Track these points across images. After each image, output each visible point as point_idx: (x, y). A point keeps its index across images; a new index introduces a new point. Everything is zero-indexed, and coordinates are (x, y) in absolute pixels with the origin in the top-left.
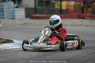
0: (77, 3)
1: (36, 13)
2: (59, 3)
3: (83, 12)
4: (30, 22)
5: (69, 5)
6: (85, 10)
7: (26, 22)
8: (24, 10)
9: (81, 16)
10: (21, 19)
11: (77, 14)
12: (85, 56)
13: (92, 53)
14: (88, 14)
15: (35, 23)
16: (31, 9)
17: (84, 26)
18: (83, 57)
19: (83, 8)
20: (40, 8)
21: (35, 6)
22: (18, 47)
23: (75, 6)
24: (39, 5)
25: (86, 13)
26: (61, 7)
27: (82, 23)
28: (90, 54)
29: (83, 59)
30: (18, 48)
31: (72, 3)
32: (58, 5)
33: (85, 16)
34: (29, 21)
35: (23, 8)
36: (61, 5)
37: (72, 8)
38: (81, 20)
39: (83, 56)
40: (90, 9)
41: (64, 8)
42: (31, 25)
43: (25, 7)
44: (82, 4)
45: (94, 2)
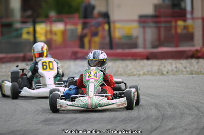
0: (69, 27)
3: (82, 45)
5: (51, 32)
11: (70, 50)
19: (81, 38)
23: (64, 33)
25: (90, 48)
26: (35, 37)
31: (59, 27)
32: (28, 33)
36: (35, 32)
37: (58, 38)
38: (79, 63)
40: (97, 39)
44: (79, 28)
45: (105, 23)
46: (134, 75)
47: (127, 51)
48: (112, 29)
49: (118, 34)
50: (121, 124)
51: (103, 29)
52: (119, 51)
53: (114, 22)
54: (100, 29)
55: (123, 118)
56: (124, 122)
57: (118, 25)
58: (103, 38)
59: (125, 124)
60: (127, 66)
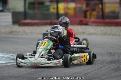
1: (25, 19)
2: (55, 6)
3: (85, 17)
4: (18, 30)
5: (67, 8)
6: (88, 14)
7: (13, 30)
8: (10, 14)
9: (84, 22)
10: (6, 26)
11: (78, 19)
12: (89, 73)
13: (98, 69)
14: (92, 20)
15: (24, 31)
16: (19, 13)
17: (87, 34)
18: (86, 74)
20: (31, 11)
21: (25, 9)
22: (3, 62)
23: (75, 9)
24: (29, 8)
25: (90, 18)
26: (58, 11)
27: (85, 31)
28: (96, 70)
29: (86, 76)
30: (3, 64)
31: (72, 5)
32: (54, 8)
33: (88, 22)
34: (17, 28)
35: (10, 12)
36: (57, 8)
37: (71, 12)
38: (83, 27)
39: (86, 72)
40: (94, 13)
41: (61, 11)
42: (20, 33)
43: (11, 11)
44: (84, 7)
45: (99, 4)
46: (116, 35)
47: (112, 21)
48: (104, 8)
49: (107, 10)
50: (108, 64)
51: (99, 7)
52: (108, 20)
53: (105, 3)
54: (97, 7)
55: (109, 61)
56: (110, 63)
57: (107, 5)
58: (98, 12)
59: (110, 64)
60: (112, 30)
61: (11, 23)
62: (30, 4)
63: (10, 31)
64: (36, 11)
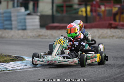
0: (107, 8)
1: (53, 22)
2: (84, 9)
4: (46, 34)
7: (41, 34)
8: (38, 17)
12: (118, 77)
14: (122, 23)
15: (52, 35)
16: (47, 16)
17: (116, 38)
18: (115, 79)
20: (59, 15)
21: (53, 12)
22: (30, 66)
23: (104, 12)
24: (57, 11)
26: (86, 14)
27: (114, 34)
29: (115, 81)
30: (30, 68)
34: (44, 32)
35: (37, 15)
38: (113, 30)
39: (115, 77)
42: (47, 37)
43: (39, 14)
61: (39, 27)
62: (59, 7)
63: (37, 35)
64: (65, 14)
